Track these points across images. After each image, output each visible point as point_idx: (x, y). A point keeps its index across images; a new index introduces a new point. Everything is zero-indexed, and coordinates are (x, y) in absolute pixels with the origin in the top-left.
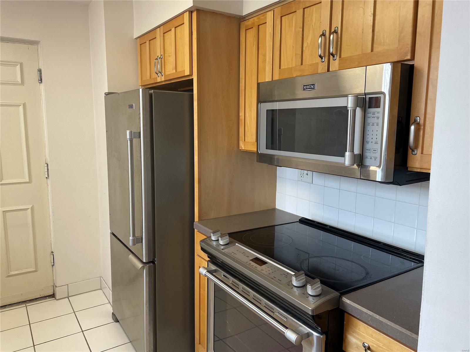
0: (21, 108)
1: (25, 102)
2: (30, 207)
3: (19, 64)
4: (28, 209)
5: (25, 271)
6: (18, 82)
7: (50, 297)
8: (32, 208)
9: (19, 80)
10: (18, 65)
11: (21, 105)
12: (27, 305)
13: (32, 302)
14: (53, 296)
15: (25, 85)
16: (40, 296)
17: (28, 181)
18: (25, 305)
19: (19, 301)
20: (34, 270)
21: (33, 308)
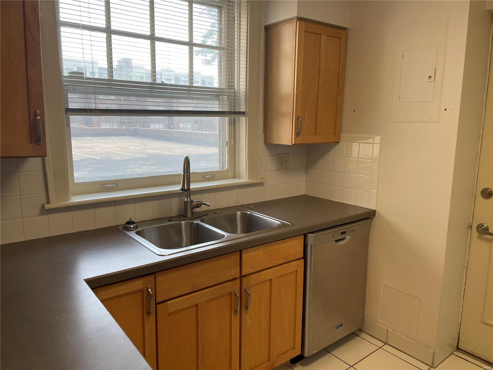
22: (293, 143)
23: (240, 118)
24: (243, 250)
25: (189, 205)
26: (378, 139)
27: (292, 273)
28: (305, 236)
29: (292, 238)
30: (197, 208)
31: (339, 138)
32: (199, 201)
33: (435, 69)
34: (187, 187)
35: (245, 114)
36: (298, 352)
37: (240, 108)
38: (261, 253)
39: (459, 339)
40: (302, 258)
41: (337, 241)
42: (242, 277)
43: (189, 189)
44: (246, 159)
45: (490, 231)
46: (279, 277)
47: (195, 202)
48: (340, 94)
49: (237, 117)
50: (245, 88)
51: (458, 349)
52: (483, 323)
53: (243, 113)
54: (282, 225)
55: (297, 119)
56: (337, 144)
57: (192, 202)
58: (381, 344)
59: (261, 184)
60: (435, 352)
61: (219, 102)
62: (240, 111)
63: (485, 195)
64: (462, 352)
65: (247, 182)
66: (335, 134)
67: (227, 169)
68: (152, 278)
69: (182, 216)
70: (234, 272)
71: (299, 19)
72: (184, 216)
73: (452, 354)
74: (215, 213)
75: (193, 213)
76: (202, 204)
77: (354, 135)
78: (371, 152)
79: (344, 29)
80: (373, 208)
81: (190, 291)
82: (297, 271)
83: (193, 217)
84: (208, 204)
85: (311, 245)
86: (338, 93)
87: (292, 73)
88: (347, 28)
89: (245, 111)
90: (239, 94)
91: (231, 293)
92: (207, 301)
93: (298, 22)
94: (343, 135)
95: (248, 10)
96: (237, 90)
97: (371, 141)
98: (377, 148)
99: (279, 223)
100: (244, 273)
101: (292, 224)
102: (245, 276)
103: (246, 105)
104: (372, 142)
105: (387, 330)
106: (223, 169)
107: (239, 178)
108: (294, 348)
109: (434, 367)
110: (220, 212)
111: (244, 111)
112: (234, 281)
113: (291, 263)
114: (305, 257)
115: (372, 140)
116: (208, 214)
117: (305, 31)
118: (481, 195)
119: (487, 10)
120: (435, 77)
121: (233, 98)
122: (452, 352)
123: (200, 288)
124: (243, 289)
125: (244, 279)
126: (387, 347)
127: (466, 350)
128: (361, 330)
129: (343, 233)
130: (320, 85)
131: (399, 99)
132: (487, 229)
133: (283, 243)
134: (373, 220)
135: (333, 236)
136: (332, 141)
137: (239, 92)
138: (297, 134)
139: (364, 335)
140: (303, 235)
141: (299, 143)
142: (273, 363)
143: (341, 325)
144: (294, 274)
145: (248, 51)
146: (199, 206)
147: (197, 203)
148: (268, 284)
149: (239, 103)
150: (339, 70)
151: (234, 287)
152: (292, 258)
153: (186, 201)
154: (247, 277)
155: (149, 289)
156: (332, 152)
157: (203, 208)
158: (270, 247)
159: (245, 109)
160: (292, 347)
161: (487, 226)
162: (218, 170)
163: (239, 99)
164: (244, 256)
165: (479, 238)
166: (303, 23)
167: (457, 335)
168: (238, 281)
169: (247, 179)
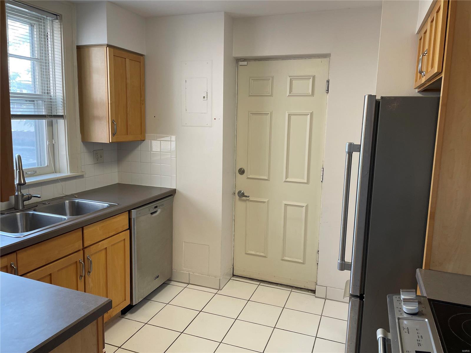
0: (309, 116)
1: (313, 112)
2: (305, 205)
3: (312, 78)
4: (304, 206)
5: (295, 260)
6: (310, 93)
7: (312, 292)
8: (307, 206)
9: (310, 91)
10: (310, 78)
11: (309, 114)
12: (293, 290)
13: (297, 289)
14: (314, 292)
15: (314, 96)
16: (304, 288)
17: (306, 182)
18: (291, 290)
19: (288, 285)
20: (302, 262)
21: (296, 295)
22: (111, 141)
23: (58, 120)
24: (84, 227)
25: (20, 199)
26: (173, 138)
27: (121, 241)
28: (130, 212)
29: (119, 215)
30: (28, 200)
31: (144, 137)
32: (29, 195)
33: (207, 92)
34: (23, 182)
35: (63, 118)
36: (128, 303)
37: (57, 111)
38: (98, 228)
39: (233, 268)
40: (128, 229)
41: (152, 214)
42: (84, 248)
43: (25, 183)
44: (67, 155)
45: (245, 195)
46: (112, 245)
47: (26, 195)
48: (143, 104)
49: (54, 120)
50: (62, 95)
51: (234, 275)
52: (246, 254)
53: (61, 117)
54: (111, 206)
55: (113, 122)
56: (143, 142)
57: (23, 195)
58: (185, 285)
59: (81, 177)
60: (220, 279)
61: (34, 106)
62: (58, 114)
63: (240, 172)
64: (236, 277)
65: (69, 175)
66: (141, 134)
67: (46, 165)
68: (14, 255)
69: (13, 209)
70: (78, 245)
71: (108, 46)
72: (15, 209)
73: (230, 279)
74: (43, 204)
75: (24, 206)
76: (32, 197)
77: (156, 135)
78: (170, 147)
79: (142, 55)
80: (174, 187)
81: (44, 264)
82: (124, 239)
83: (24, 209)
84: (39, 196)
85: (134, 219)
86: (141, 103)
87: (106, 87)
88: (144, 55)
89: (63, 114)
90: (56, 100)
91: (76, 262)
92: (58, 271)
93: (108, 48)
94: (147, 135)
95: (61, 31)
96: (54, 96)
97: (168, 138)
98: (174, 144)
99: (107, 205)
100: (85, 246)
101: (118, 204)
102: (86, 247)
103: (64, 109)
104: (170, 140)
105: (189, 273)
106: (41, 166)
107: (60, 172)
108: (125, 300)
109: (221, 289)
110: (49, 202)
111: (61, 114)
112: (78, 253)
113: (120, 234)
114: (130, 228)
115: (170, 137)
116: (38, 205)
117: (114, 55)
118: (239, 173)
119: (234, 57)
120: (207, 97)
121: (50, 103)
122: (230, 278)
123: (53, 261)
124: (86, 258)
125: (86, 250)
126: (190, 286)
127: (238, 275)
128: (170, 280)
129: (156, 207)
130: (128, 96)
131: (186, 111)
132: (243, 194)
133: (113, 219)
134: (175, 196)
135: (149, 210)
136: (140, 140)
137: (56, 99)
138: (113, 134)
139: (173, 283)
140: (128, 212)
141: (115, 141)
142: (110, 314)
143: (158, 277)
144: (123, 242)
145: (63, 65)
146: (29, 198)
147: (27, 196)
148: (104, 252)
149: (56, 107)
150: (141, 86)
151: (79, 257)
152: (121, 230)
153: (17, 195)
154: (88, 248)
155: (12, 265)
156: (139, 148)
157: (33, 200)
158: (104, 222)
159: (63, 113)
160: (124, 299)
161: (243, 192)
162: (36, 166)
163: (56, 104)
164: (85, 231)
165: (240, 200)
166: (112, 50)
167: (232, 266)
168: (82, 251)
169: (69, 172)
